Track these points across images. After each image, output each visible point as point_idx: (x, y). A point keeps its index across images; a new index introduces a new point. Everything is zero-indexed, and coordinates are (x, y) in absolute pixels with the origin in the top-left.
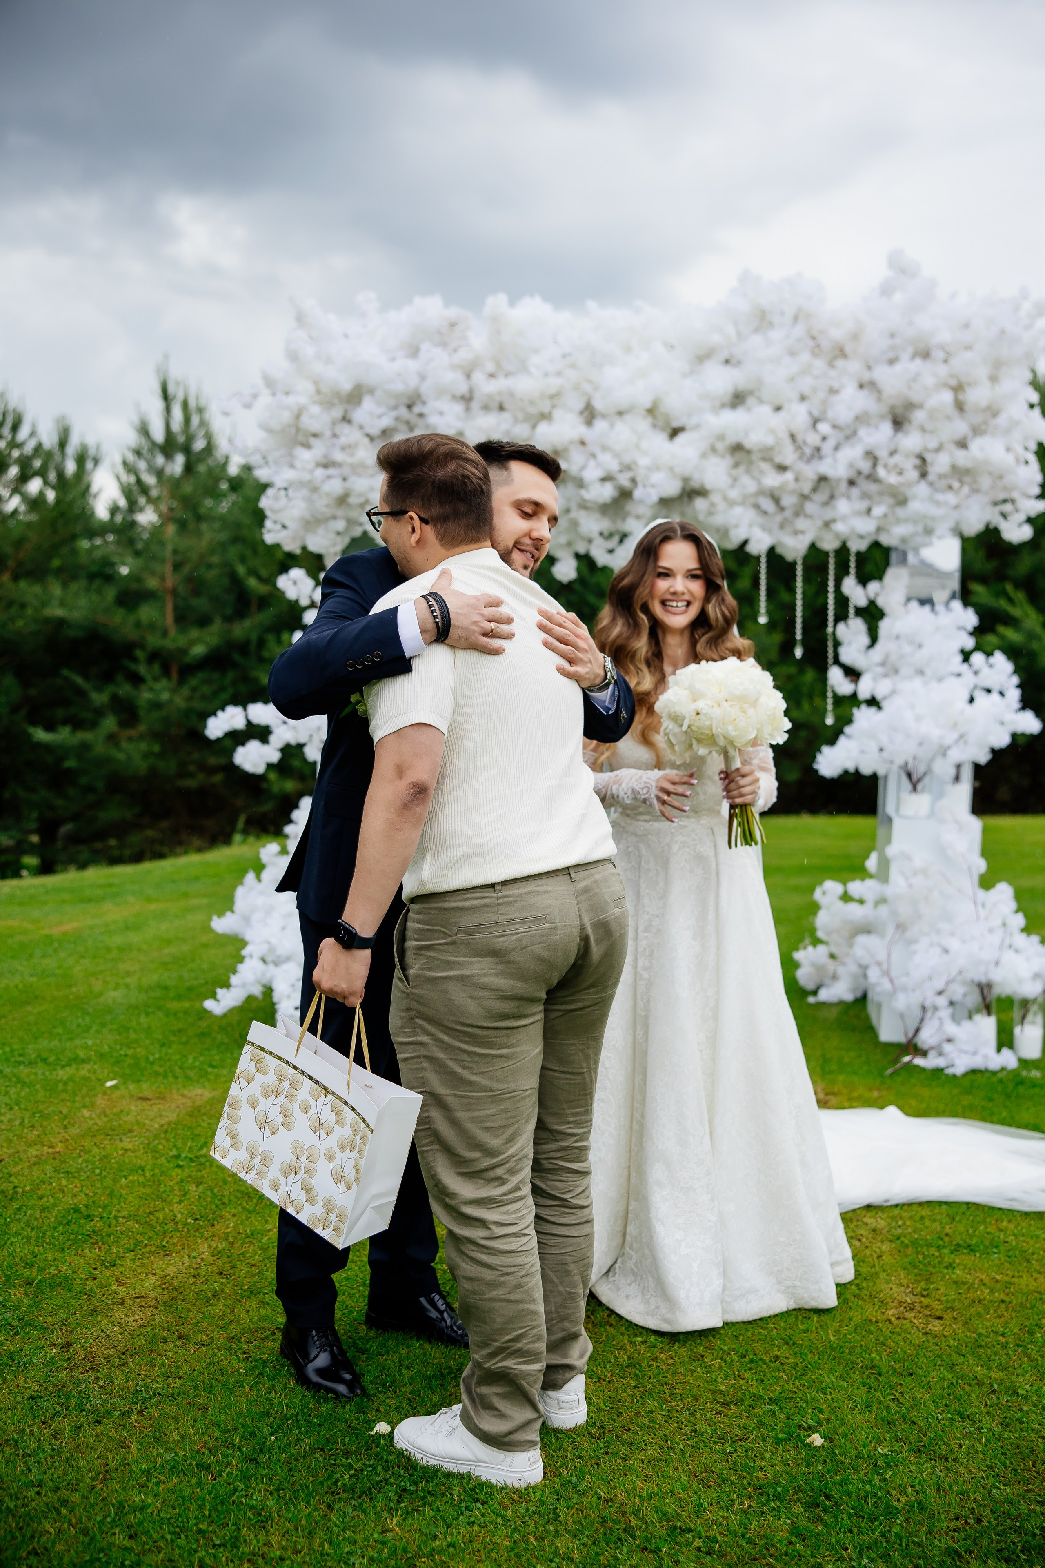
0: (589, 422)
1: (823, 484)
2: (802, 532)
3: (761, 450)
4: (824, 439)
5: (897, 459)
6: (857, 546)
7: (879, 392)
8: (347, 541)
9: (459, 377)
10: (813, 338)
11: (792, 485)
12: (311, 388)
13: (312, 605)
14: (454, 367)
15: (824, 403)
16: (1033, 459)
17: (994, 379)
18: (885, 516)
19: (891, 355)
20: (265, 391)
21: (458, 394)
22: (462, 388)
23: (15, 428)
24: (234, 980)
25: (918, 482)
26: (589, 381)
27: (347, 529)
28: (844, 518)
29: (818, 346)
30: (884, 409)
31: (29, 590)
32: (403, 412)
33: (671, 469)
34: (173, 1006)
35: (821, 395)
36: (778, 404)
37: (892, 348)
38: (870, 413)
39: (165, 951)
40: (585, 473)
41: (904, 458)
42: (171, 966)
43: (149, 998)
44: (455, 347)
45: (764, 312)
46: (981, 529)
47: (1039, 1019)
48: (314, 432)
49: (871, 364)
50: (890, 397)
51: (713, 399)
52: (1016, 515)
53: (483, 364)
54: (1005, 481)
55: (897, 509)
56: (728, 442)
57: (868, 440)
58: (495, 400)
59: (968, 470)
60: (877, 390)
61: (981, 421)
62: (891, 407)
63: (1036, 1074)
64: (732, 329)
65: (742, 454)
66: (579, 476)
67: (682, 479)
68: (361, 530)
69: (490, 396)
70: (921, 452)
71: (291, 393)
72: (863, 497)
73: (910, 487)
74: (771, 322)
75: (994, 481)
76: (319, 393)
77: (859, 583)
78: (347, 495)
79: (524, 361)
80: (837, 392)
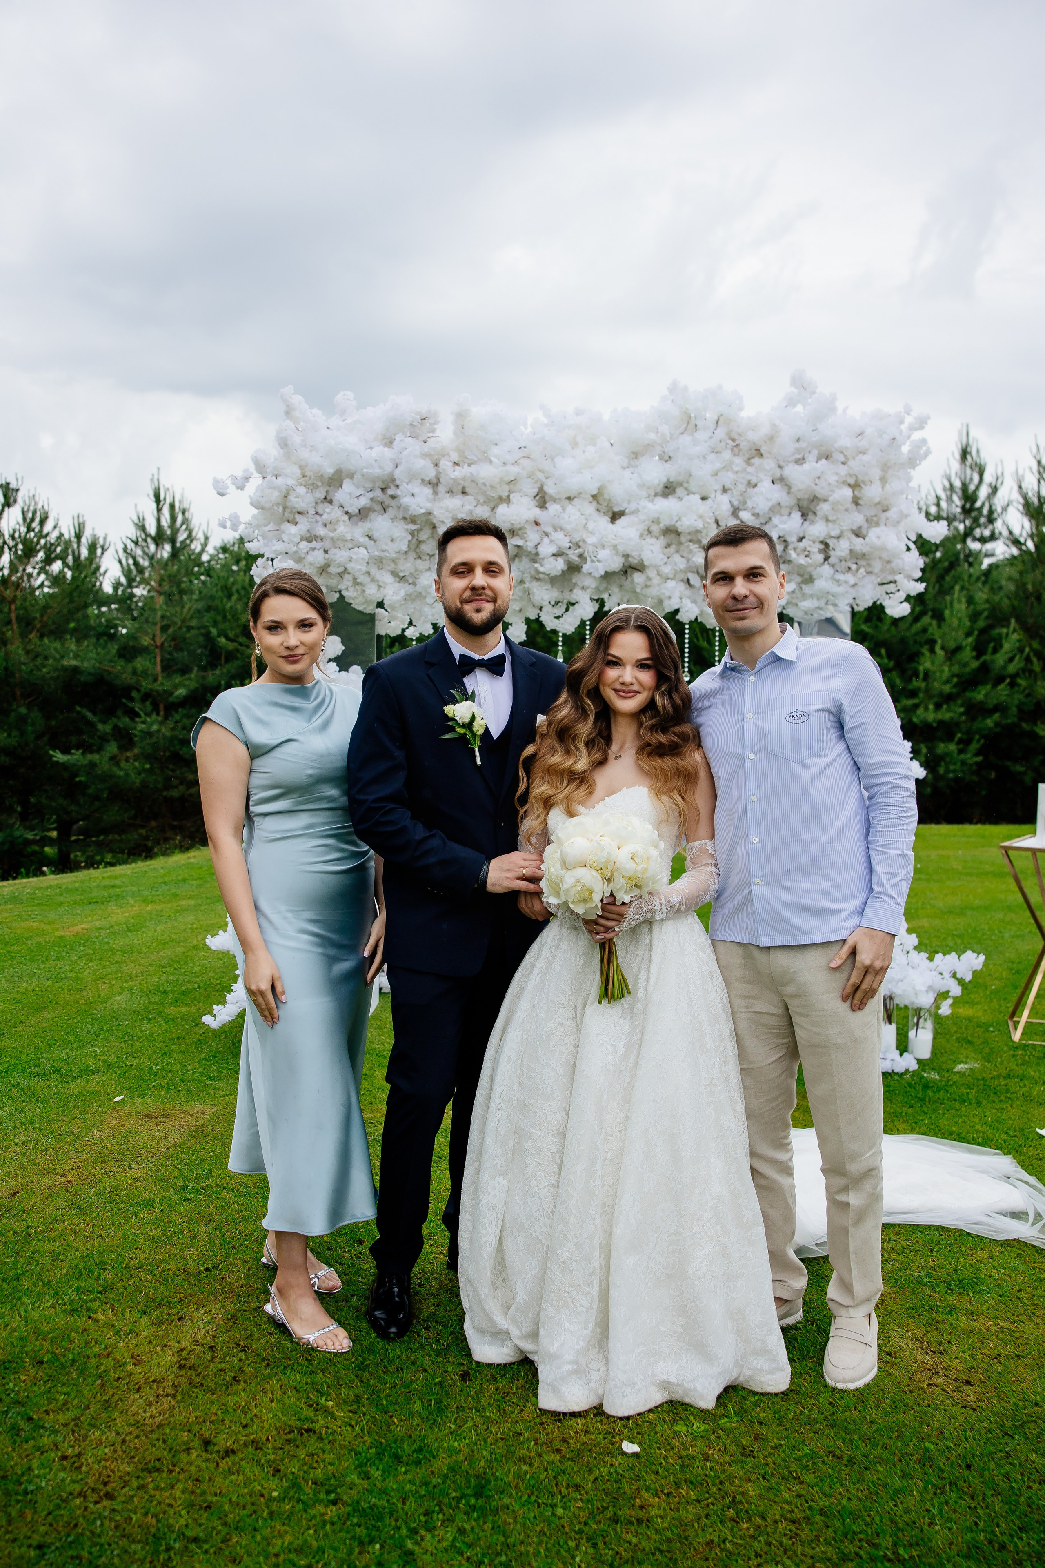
0: (542, 505)
3: (689, 534)
5: (803, 542)
7: (789, 487)
9: (428, 464)
12: (299, 471)
14: (425, 455)
15: (742, 494)
16: (912, 546)
17: (882, 480)
18: (793, 592)
19: (798, 456)
20: (256, 475)
21: (427, 479)
22: (431, 474)
23: (42, 522)
24: (229, 997)
25: (823, 564)
26: (541, 471)
29: (737, 446)
30: (793, 502)
31: (52, 645)
32: (378, 493)
33: (615, 547)
34: (172, 1011)
35: (742, 487)
36: (704, 494)
37: (798, 451)
38: (782, 504)
39: (161, 953)
40: (540, 549)
41: (811, 543)
42: (168, 969)
43: (150, 1003)
44: (425, 438)
45: (690, 417)
46: (870, 604)
47: (929, 1025)
48: (299, 510)
49: (782, 464)
50: (799, 490)
51: (649, 488)
52: (897, 593)
53: (448, 454)
54: (893, 565)
55: (803, 586)
56: (662, 525)
57: (781, 526)
58: (460, 484)
59: (864, 554)
60: (787, 485)
61: (873, 514)
62: (799, 500)
63: (934, 1076)
64: (665, 429)
65: (673, 535)
66: (534, 551)
67: (623, 556)
68: (337, 595)
69: (455, 480)
70: (824, 538)
71: (280, 476)
73: (815, 569)
74: (695, 425)
75: (882, 565)
76: (304, 476)
78: (327, 565)
79: (484, 453)
80: (755, 485)
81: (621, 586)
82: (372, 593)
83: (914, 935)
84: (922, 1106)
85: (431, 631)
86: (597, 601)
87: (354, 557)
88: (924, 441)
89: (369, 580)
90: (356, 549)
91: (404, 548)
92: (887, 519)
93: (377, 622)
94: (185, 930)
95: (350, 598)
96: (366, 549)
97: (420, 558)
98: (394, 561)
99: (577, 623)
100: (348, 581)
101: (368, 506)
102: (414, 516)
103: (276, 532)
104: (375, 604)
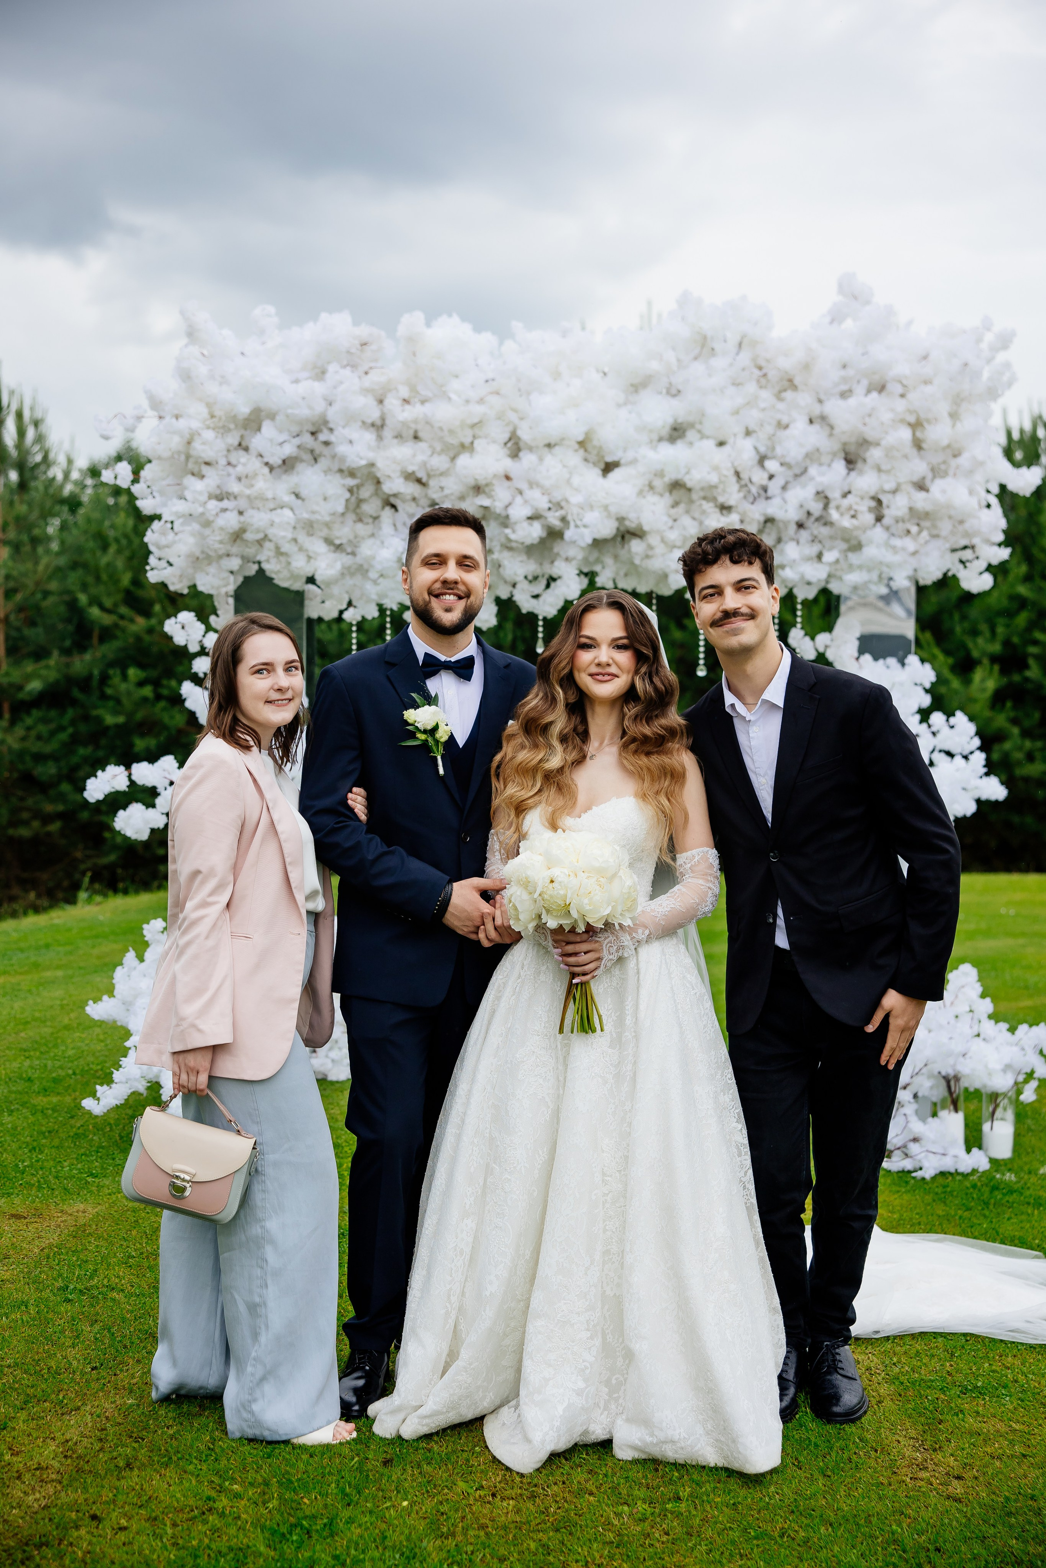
0: (515, 455)
1: (769, 525)
3: (702, 489)
4: (771, 477)
5: (850, 499)
6: (803, 594)
7: (832, 428)
8: (240, 579)
9: (371, 402)
10: (760, 368)
12: (204, 412)
13: (203, 652)
14: (366, 391)
15: (771, 437)
16: (994, 501)
17: (954, 416)
18: (837, 561)
19: (844, 387)
20: (151, 413)
21: (369, 421)
22: (374, 414)
24: (117, 1075)
25: (874, 525)
26: (515, 410)
27: (241, 567)
28: (793, 564)
29: (765, 375)
30: (837, 446)
32: (307, 439)
33: (606, 508)
34: (41, 1101)
35: (769, 429)
36: (721, 438)
37: (845, 380)
38: (821, 450)
39: (22, 1034)
40: (513, 510)
41: (858, 500)
42: (32, 1053)
43: (10, 1092)
44: (366, 368)
45: (705, 338)
46: (940, 576)
47: (1010, 1115)
48: (207, 460)
49: (822, 397)
50: (844, 433)
51: (652, 431)
52: (976, 563)
53: (396, 389)
54: (967, 526)
55: (850, 555)
56: (667, 479)
57: (819, 479)
58: (411, 428)
59: (927, 514)
60: (829, 426)
61: (941, 461)
62: (844, 444)
63: (1010, 1177)
64: (672, 355)
65: (682, 492)
66: (504, 514)
67: (617, 518)
68: (257, 568)
69: (404, 424)
70: (877, 493)
71: (181, 416)
72: (813, 541)
73: (864, 532)
74: (713, 349)
75: (954, 526)
76: (212, 416)
77: (806, 634)
78: (243, 530)
79: (442, 386)
80: (786, 427)
81: (616, 557)
82: (301, 565)
83: (988, 1000)
84: (983, 1209)
85: (376, 614)
86: (586, 575)
87: (277, 520)
88: (1007, 365)
89: (296, 549)
90: (279, 511)
91: (341, 509)
92: (957, 467)
93: (307, 602)
94: (52, 1007)
95: (272, 572)
96: (292, 509)
97: (360, 520)
98: (327, 525)
99: (560, 604)
100: (270, 550)
101: (294, 455)
102: (353, 469)
103: (178, 487)
104: (304, 580)
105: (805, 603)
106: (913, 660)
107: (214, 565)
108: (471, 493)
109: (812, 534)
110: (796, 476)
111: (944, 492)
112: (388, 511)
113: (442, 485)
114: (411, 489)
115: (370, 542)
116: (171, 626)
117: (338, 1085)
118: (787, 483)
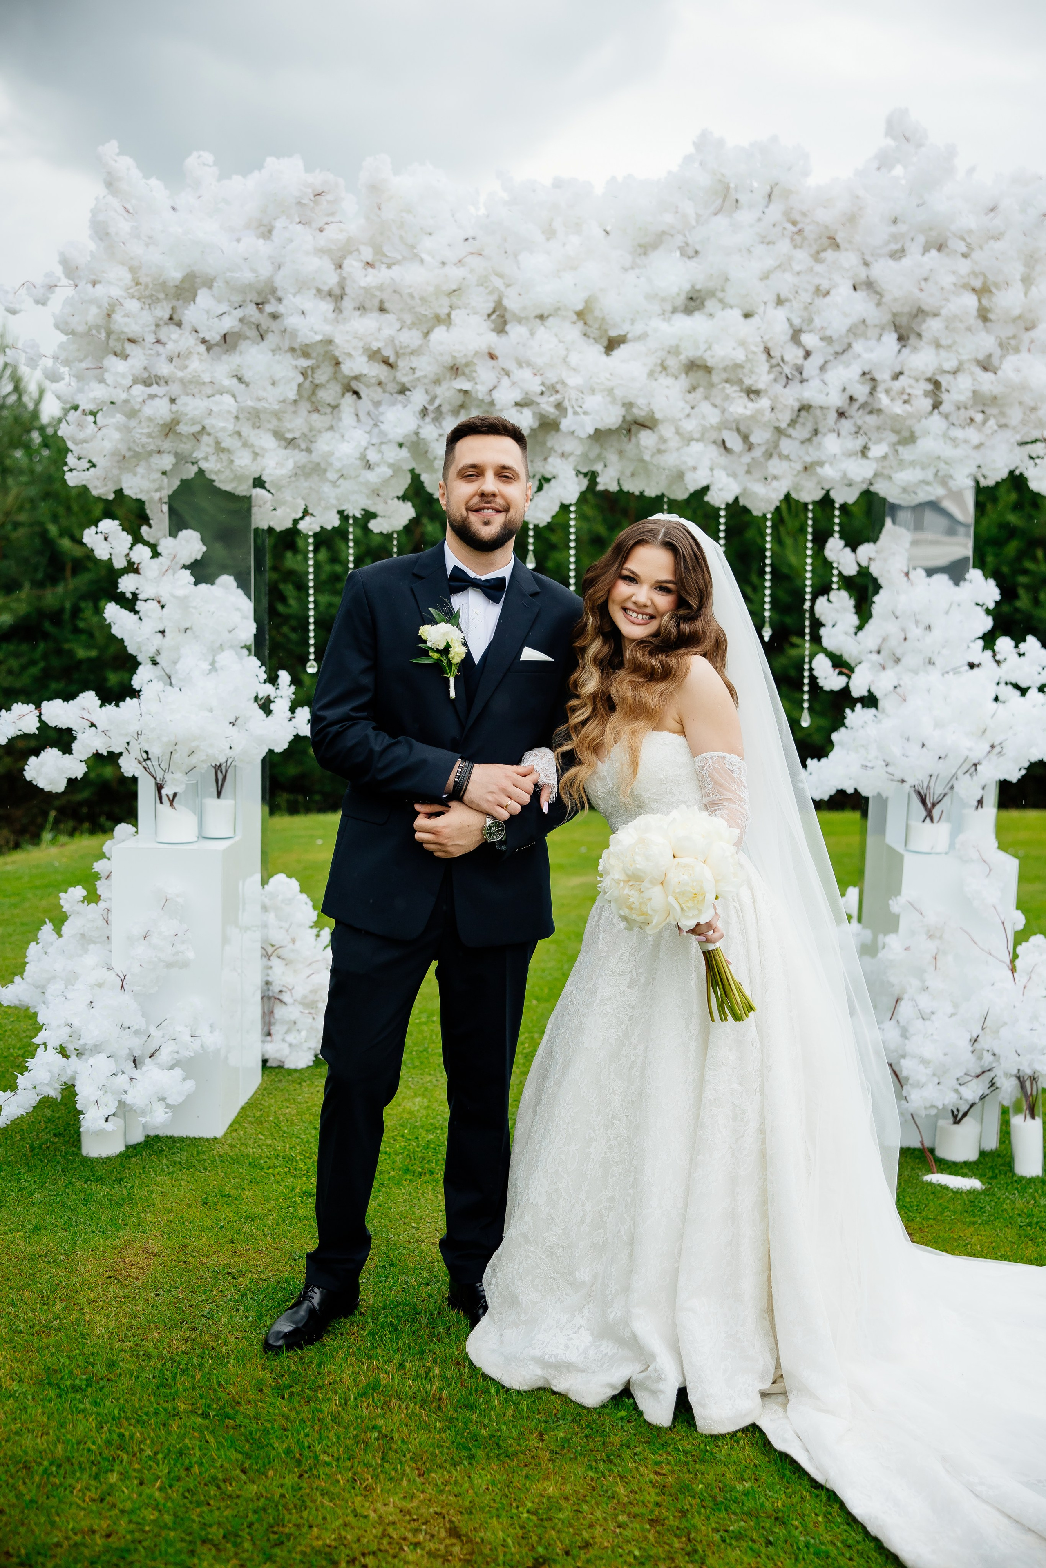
0: (501, 328)
1: (803, 413)
2: (775, 478)
3: (725, 369)
4: (808, 354)
5: (903, 380)
6: (843, 496)
7: (881, 295)
8: (177, 483)
9: (327, 265)
11: (768, 415)
12: (128, 277)
13: (130, 568)
14: (321, 252)
15: (808, 307)
17: (1027, 281)
18: (885, 457)
19: (896, 246)
20: (64, 281)
21: (326, 288)
22: (331, 280)
24: (22, 1081)
25: (931, 413)
26: (500, 275)
27: (175, 465)
28: (832, 460)
29: (800, 231)
30: (887, 318)
32: (251, 310)
33: (610, 391)
35: (806, 297)
36: (749, 308)
37: (895, 237)
38: (868, 322)
40: (496, 395)
41: (912, 382)
44: (321, 224)
45: (728, 188)
46: (1004, 474)
48: (130, 336)
49: (868, 258)
50: (895, 300)
51: (663, 300)
53: (358, 250)
55: (900, 449)
56: (682, 357)
57: (866, 356)
58: (374, 296)
59: (995, 398)
60: (878, 293)
61: (1010, 334)
62: (895, 315)
64: (689, 209)
65: (701, 373)
66: (487, 399)
67: (624, 405)
68: (195, 469)
69: (366, 290)
70: (934, 374)
71: (100, 282)
72: (857, 433)
73: (919, 421)
74: (737, 201)
75: (1024, 413)
76: (138, 284)
77: (846, 545)
78: (175, 422)
79: (413, 247)
80: (828, 293)
81: (621, 453)
82: (244, 462)
85: (336, 522)
86: (586, 475)
87: (215, 409)
89: (239, 444)
90: (218, 397)
91: (292, 395)
92: (1032, 342)
93: (255, 510)
95: (211, 471)
96: (234, 396)
97: (317, 410)
98: (277, 415)
99: (556, 508)
100: (208, 445)
101: (236, 330)
102: (307, 345)
103: (99, 371)
104: (251, 482)
105: (844, 507)
106: (975, 575)
107: (143, 463)
108: (448, 376)
109: (855, 424)
110: (837, 353)
111: (1018, 370)
112: (349, 398)
113: (414, 366)
114: (376, 371)
115: (328, 435)
116: (89, 536)
117: (296, 1075)
118: (826, 362)
